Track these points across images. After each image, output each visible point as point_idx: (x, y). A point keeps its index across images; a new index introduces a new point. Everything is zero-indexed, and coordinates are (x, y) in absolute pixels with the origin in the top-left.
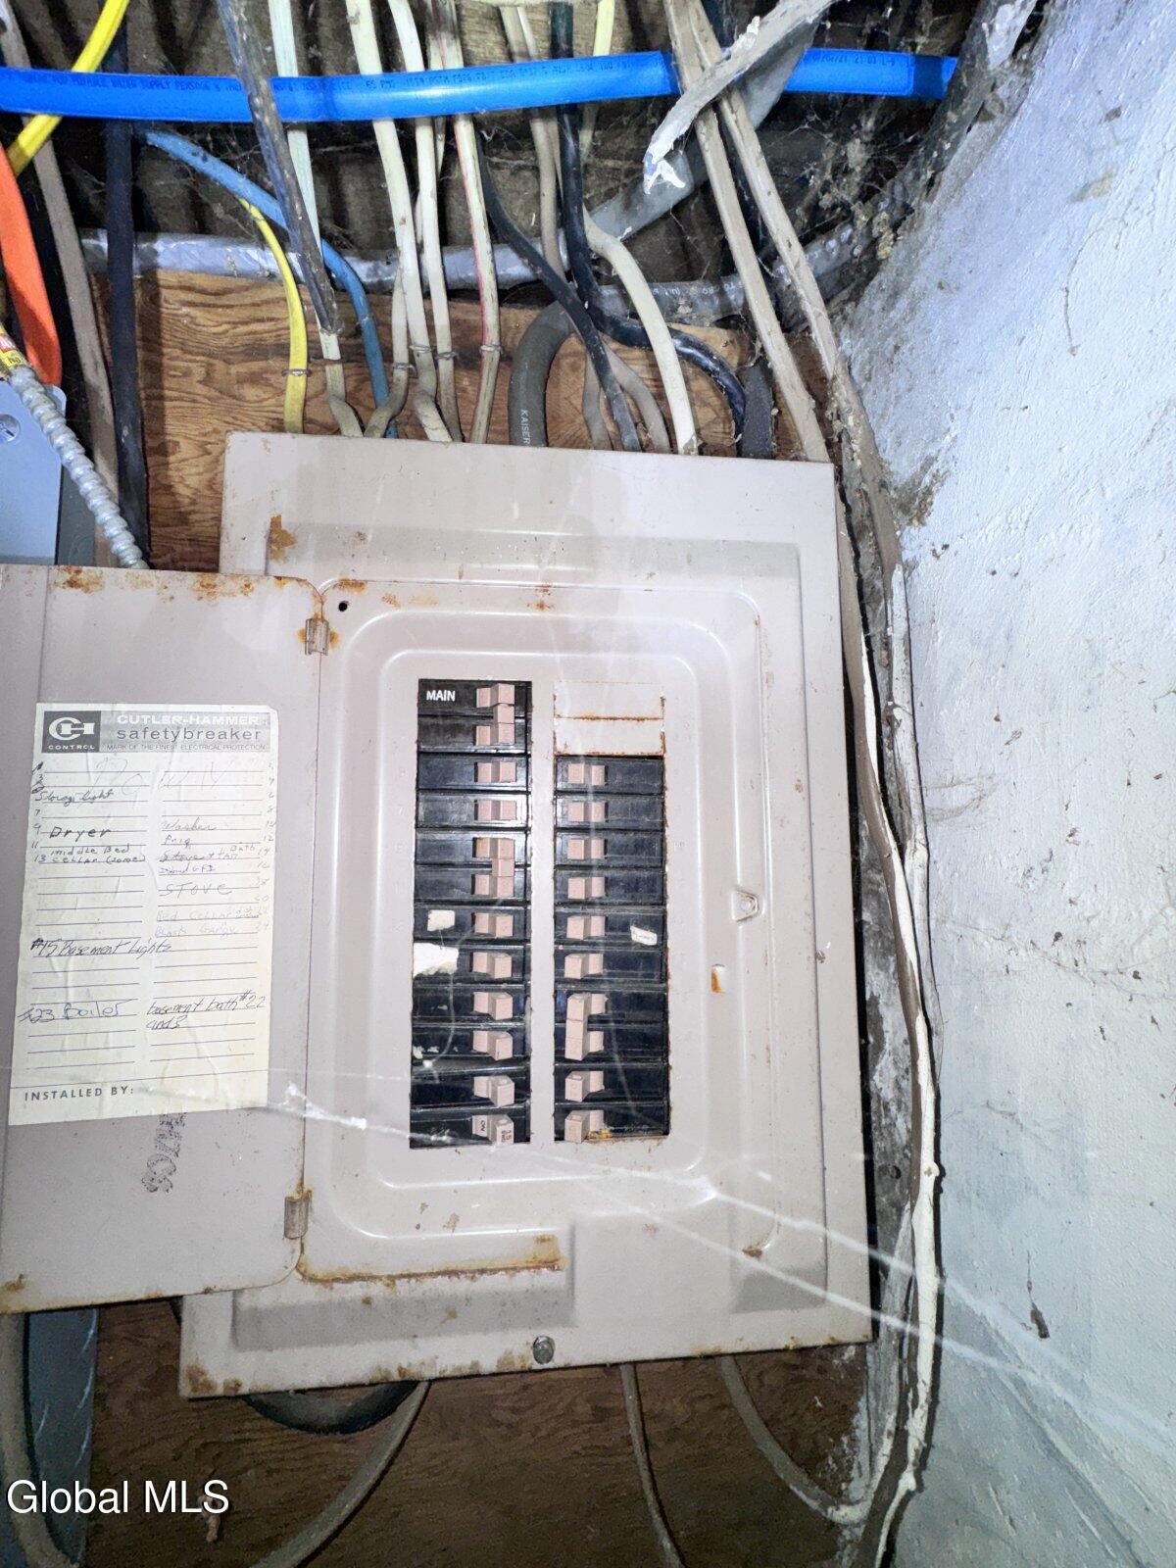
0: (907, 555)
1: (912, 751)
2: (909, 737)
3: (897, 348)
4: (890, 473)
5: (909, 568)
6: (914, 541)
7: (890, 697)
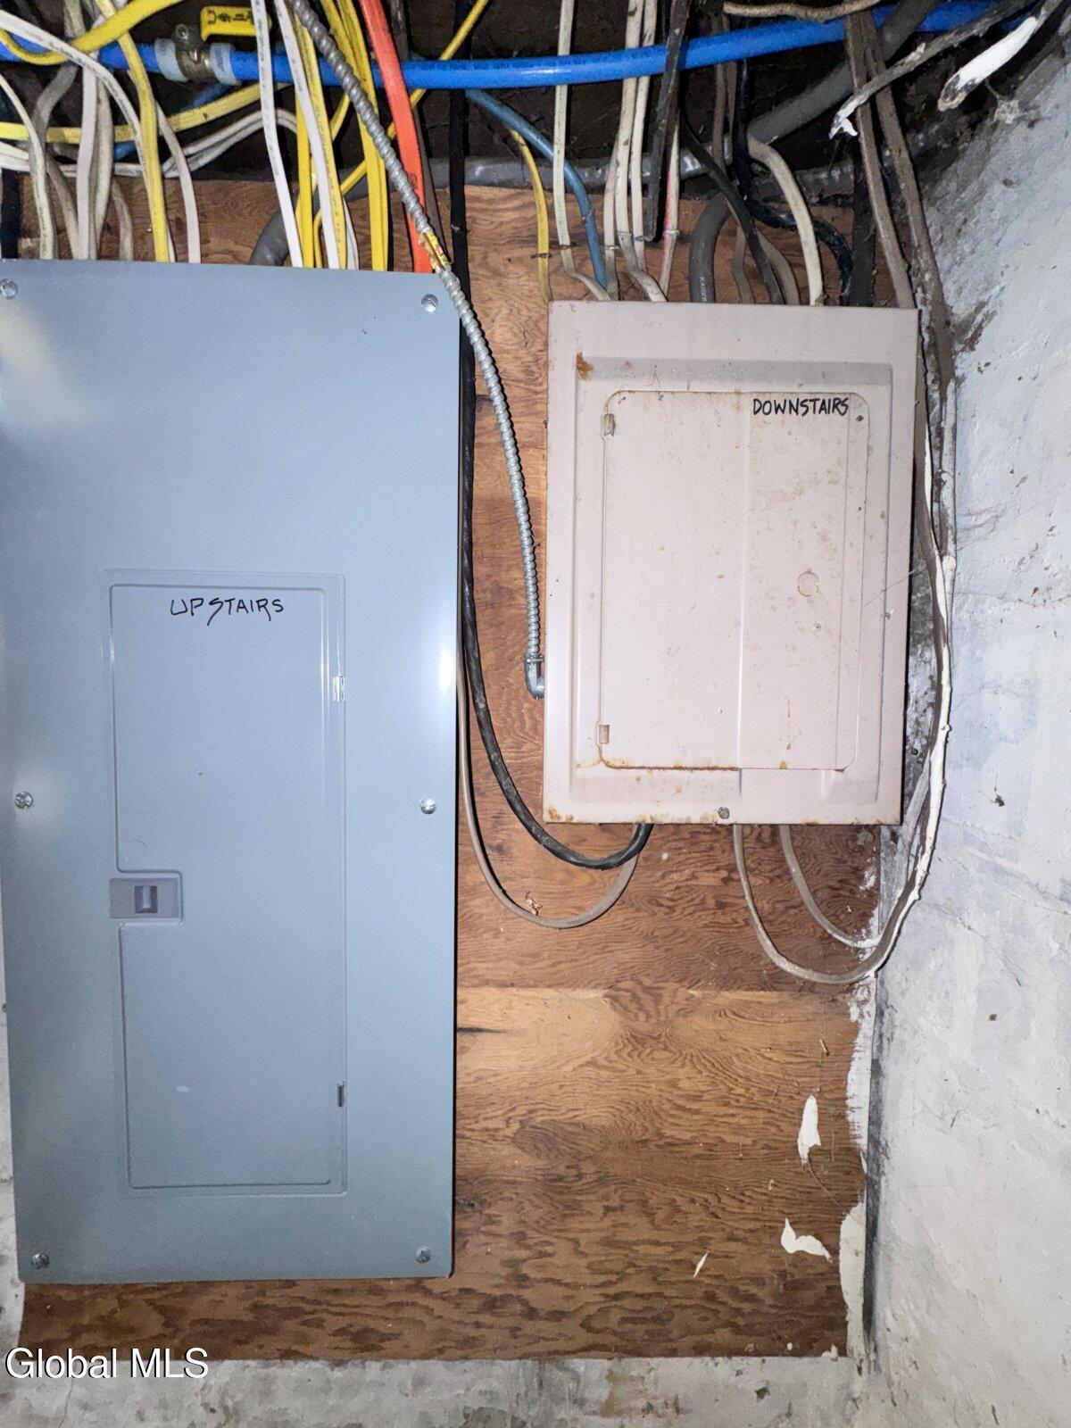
0: (958, 373)
1: (952, 499)
2: (950, 490)
3: (965, 221)
4: (952, 314)
5: (959, 381)
6: (965, 363)
7: (941, 467)
